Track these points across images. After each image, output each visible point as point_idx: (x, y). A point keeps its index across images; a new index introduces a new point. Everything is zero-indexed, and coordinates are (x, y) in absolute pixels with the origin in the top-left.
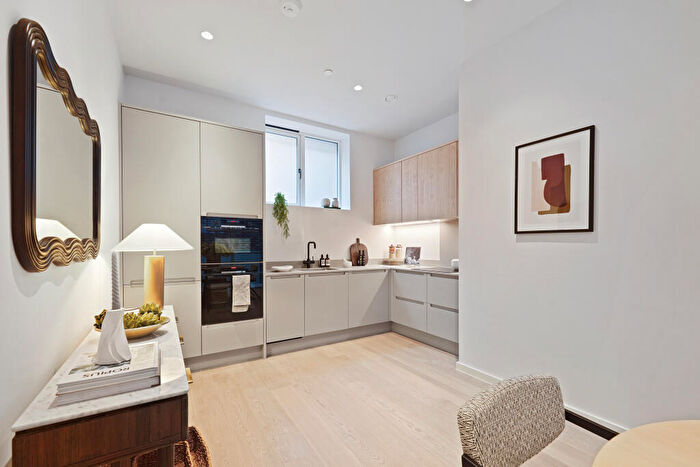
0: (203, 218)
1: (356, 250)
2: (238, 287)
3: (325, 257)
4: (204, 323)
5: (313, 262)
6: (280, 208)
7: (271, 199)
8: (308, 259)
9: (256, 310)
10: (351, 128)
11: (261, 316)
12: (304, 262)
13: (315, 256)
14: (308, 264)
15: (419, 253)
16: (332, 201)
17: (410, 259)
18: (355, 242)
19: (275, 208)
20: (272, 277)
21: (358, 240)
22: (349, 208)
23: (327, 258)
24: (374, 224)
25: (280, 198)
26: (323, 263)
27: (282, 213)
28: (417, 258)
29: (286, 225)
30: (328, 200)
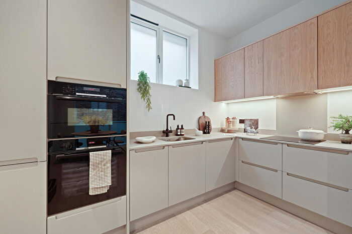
0: (50, 83)
1: (203, 121)
2: (96, 166)
3: (180, 127)
4: (50, 213)
5: (171, 132)
6: (143, 84)
7: (134, 77)
8: (167, 129)
9: (118, 188)
10: (199, 24)
11: (125, 194)
12: (164, 132)
13: (173, 126)
14: (166, 133)
15: (257, 124)
16: (184, 82)
17: (249, 128)
18: (201, 115)
19: (139, 84)
20: (136, 151)
21: (204, 113)
22: (198, 88)
23: (182, 128)
24: (215, 101)
25: (143, 76)
26: (179, 132)
27: (145, 89)
28: (256, 128)
29: (149, 99)
30: (181, 81)
